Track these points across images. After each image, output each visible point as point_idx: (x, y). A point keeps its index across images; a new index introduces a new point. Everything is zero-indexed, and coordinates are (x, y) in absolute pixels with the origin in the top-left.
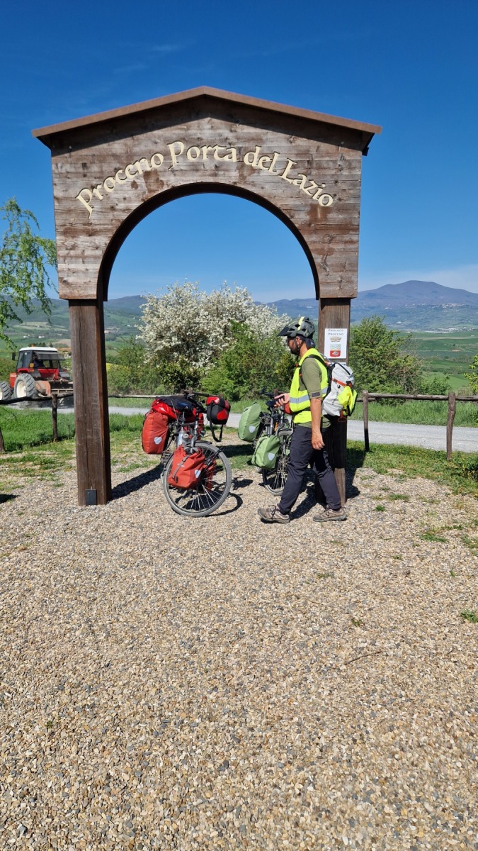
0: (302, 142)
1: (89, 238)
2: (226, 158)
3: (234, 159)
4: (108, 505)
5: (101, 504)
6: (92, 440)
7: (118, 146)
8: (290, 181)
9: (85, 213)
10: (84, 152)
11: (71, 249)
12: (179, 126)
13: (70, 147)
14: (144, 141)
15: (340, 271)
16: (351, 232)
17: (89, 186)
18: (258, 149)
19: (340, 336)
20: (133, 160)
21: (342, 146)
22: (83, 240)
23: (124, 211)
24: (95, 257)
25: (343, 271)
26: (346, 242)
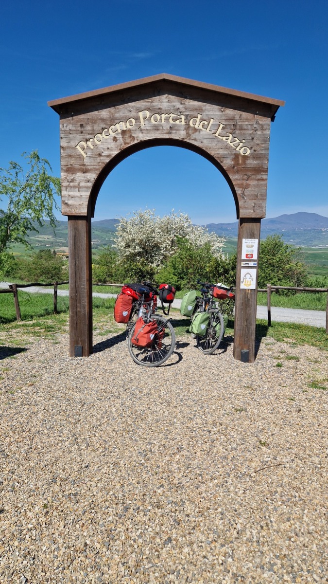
0: (230, 112)
1: (83, 174)
2: (177, 122)
3: (183, 123)
4: (90, 357)
5: (85, 356)
6: (80, 312)
7: (105, 113)
8: (221, 138)
9: (81, 157)
10: (82, 116)
11: (71, 182)
12: (146, 100)
13: (73, 113)
14: (123, 110)
15: (254, 200)
16: (262, 173)
17: (84, 140)
18: (200, 116)
19: (252, 244)
20: (114, 122)
21: (257, 114)
22: (79, 176)
23: (107, 156)
24: (87, 187)
25: (256, 199)
26: (259, 180)
